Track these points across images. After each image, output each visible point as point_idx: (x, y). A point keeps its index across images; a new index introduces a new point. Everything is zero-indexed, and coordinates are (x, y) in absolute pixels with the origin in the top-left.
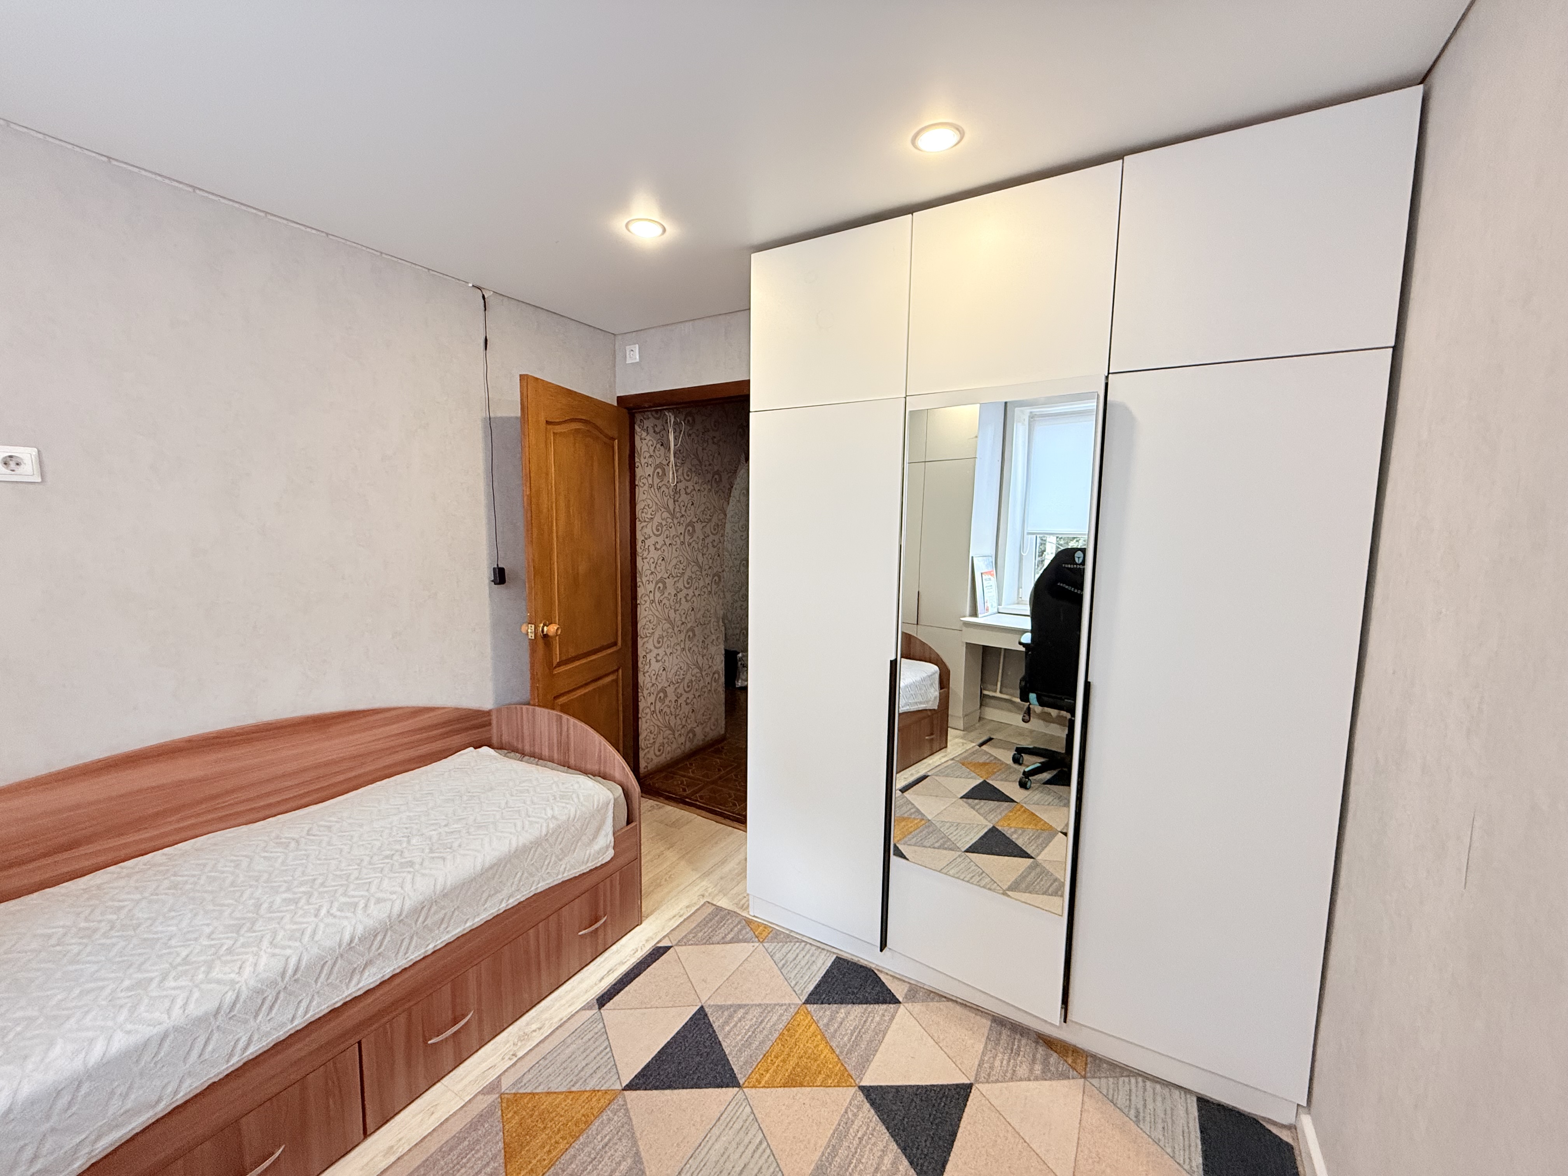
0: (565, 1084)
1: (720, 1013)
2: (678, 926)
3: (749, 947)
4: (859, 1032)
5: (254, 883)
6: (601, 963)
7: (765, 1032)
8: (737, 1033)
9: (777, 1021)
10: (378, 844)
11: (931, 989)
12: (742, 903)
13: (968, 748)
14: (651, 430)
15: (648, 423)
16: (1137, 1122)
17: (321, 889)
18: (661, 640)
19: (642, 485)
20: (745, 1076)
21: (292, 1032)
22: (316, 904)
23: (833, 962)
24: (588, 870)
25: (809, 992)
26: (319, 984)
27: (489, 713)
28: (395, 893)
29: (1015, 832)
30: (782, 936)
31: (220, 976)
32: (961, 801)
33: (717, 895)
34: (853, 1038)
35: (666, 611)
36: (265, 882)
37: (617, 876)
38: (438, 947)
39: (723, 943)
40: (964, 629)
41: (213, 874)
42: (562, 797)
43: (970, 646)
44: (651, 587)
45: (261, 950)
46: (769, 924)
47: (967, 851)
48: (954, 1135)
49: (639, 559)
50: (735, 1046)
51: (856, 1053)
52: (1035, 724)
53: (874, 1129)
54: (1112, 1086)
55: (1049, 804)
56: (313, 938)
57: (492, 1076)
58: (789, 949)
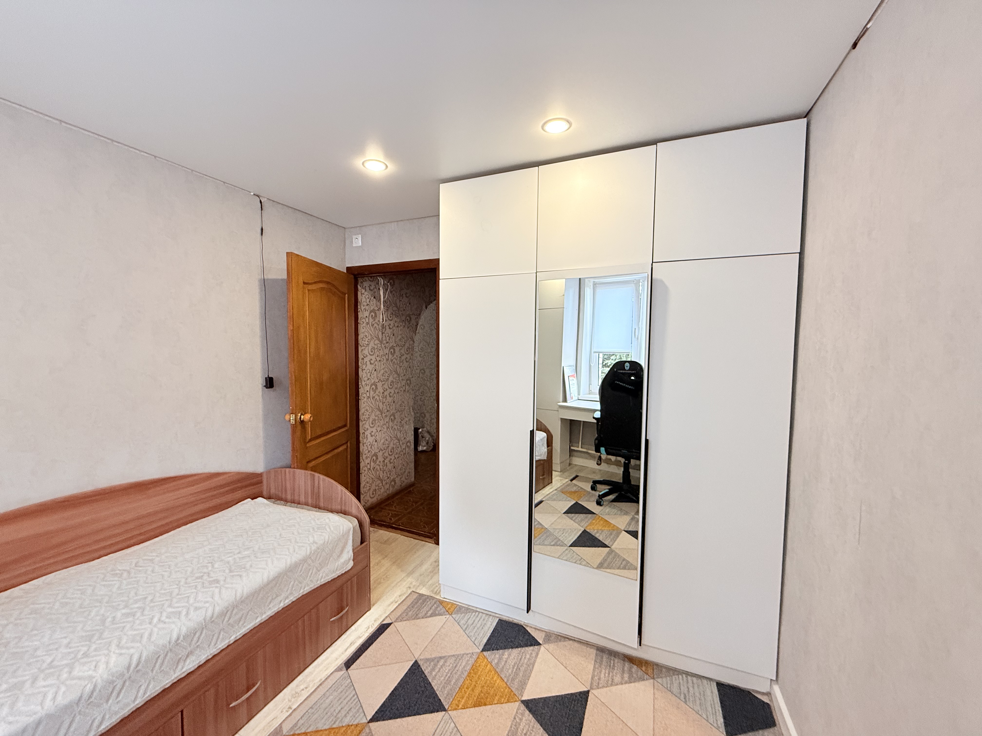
0: (327, 724)
1: (428, 663)
2: (395, 609)
3: (443, 619)
4: (518, 666)
5: (98, 604)
6: (345, 639)
7: (459, 673)
8: (441, 675)
9: (465, 665)
10: (190, 569)
11: (558, 634)
12: (435, 590)
13: (564, 482)
14: (367, 288)
15: (366, 284)
16: (685, 702)
17: (152, 604)
18: (374, 422)
19: (362, 323)
20: (448, 703)
21: (134, 709)
22: (150, 615)
23: (498, 623)
24: (336, 576)
25: (484, 644)
26: (155, 671)
27: (261, 475)
28: (207, 602)
29: (597, 532)
30: (463, 609)
31: (81, 674)
32: (564, 515)
33: (419, 586)
34: (515, 670)
35: (377, 403)
36: (107, 603)
37: (355, 579)
38: (238, 638)
39: (426, 618)
40: (560, 410)
41: (64, 600)
42: (318, 528)
43: (563, 420)
44: (368, 388)
45: (111, 651)
46: (455, 603)
47: (571, 546)
48: (581, 724)
49: (360, 370)
50: (440, 685)
51: (517, 680)
52: (604, 467)
53: (533, 727)
54: (669, 682)
55: (615, 514)
56: (150, 639)
57: (276, 724)
58: (469, 617)
